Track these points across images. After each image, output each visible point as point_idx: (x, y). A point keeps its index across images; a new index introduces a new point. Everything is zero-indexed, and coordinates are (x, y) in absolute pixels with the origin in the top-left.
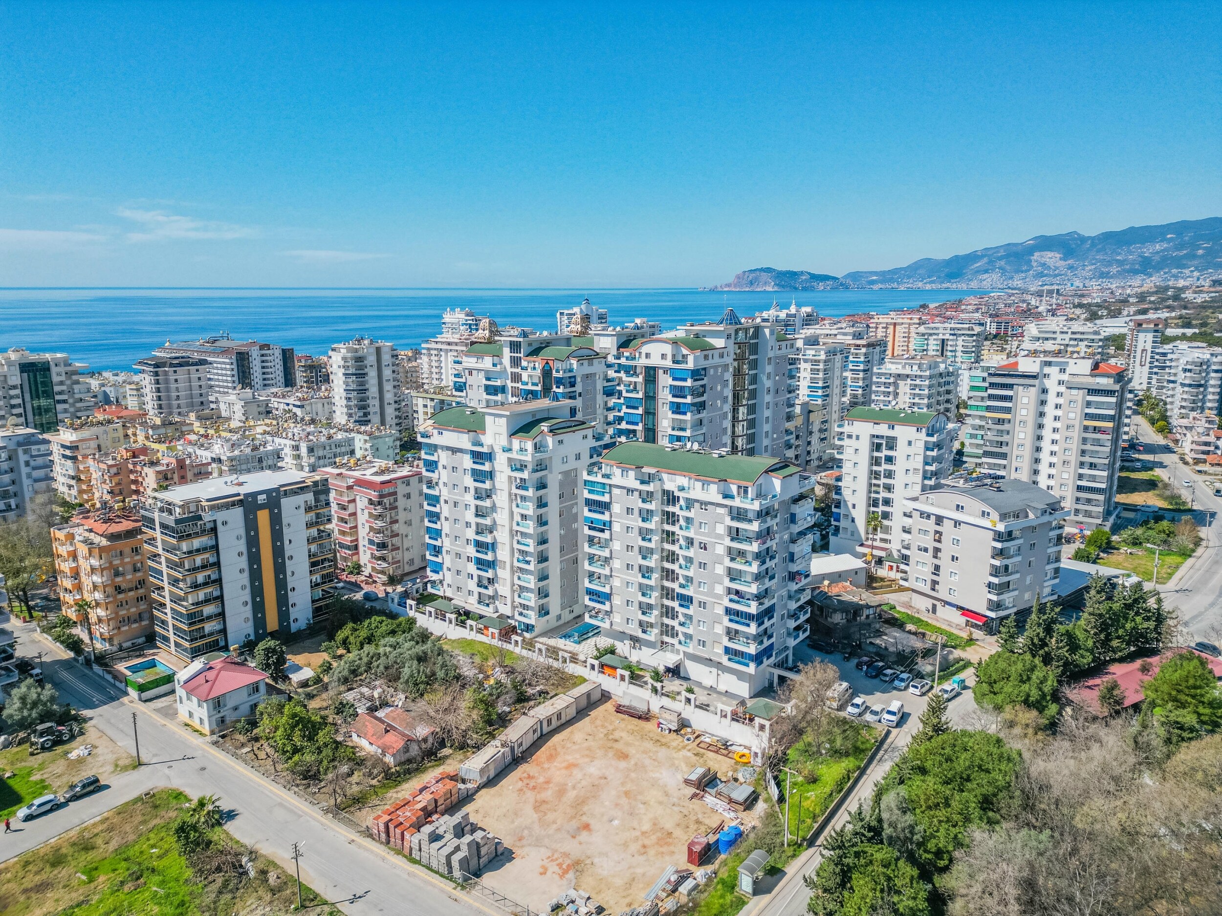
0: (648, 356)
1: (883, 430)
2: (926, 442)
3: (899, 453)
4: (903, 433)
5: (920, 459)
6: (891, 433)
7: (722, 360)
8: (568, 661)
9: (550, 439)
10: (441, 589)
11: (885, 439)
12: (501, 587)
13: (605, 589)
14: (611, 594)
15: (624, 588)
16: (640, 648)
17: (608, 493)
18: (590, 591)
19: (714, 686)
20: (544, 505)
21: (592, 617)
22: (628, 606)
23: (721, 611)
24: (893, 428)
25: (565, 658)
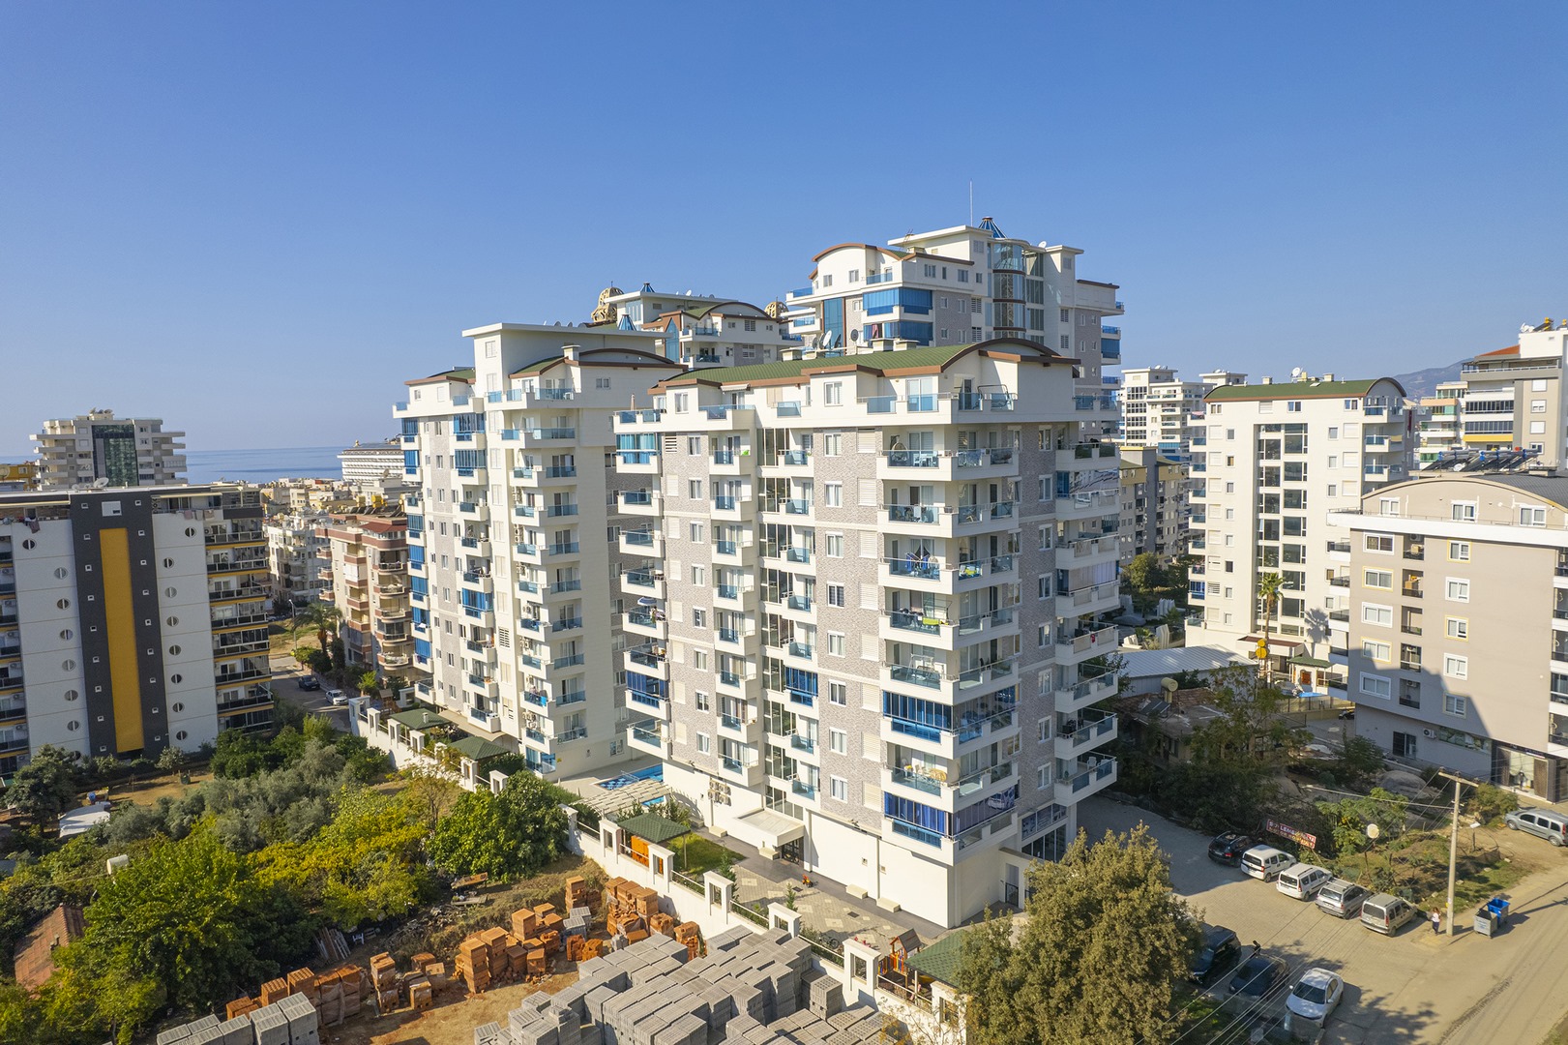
0: (828, 280)
1: (1279, 411)
3: (1313, 457)
4: (1320, 414)
5: (1357, 461)
6: (1294, 418)
7: (962, 285)
8: (572, 824)
9: (576, 372)
10: (430, 692)
11: (1283, 431)
12: (504, 681)
13: (658, 672)
14: (668, 681)
15: (691, 666)
16: (729, 804)
17: (655, 454)
18: (633, 680)
19: (873, 895)
20: (569, 511)
21: (638, 735)
22: (700, 706)
23: (876, 705)
24: (1298, 408)
25: (565, 818)
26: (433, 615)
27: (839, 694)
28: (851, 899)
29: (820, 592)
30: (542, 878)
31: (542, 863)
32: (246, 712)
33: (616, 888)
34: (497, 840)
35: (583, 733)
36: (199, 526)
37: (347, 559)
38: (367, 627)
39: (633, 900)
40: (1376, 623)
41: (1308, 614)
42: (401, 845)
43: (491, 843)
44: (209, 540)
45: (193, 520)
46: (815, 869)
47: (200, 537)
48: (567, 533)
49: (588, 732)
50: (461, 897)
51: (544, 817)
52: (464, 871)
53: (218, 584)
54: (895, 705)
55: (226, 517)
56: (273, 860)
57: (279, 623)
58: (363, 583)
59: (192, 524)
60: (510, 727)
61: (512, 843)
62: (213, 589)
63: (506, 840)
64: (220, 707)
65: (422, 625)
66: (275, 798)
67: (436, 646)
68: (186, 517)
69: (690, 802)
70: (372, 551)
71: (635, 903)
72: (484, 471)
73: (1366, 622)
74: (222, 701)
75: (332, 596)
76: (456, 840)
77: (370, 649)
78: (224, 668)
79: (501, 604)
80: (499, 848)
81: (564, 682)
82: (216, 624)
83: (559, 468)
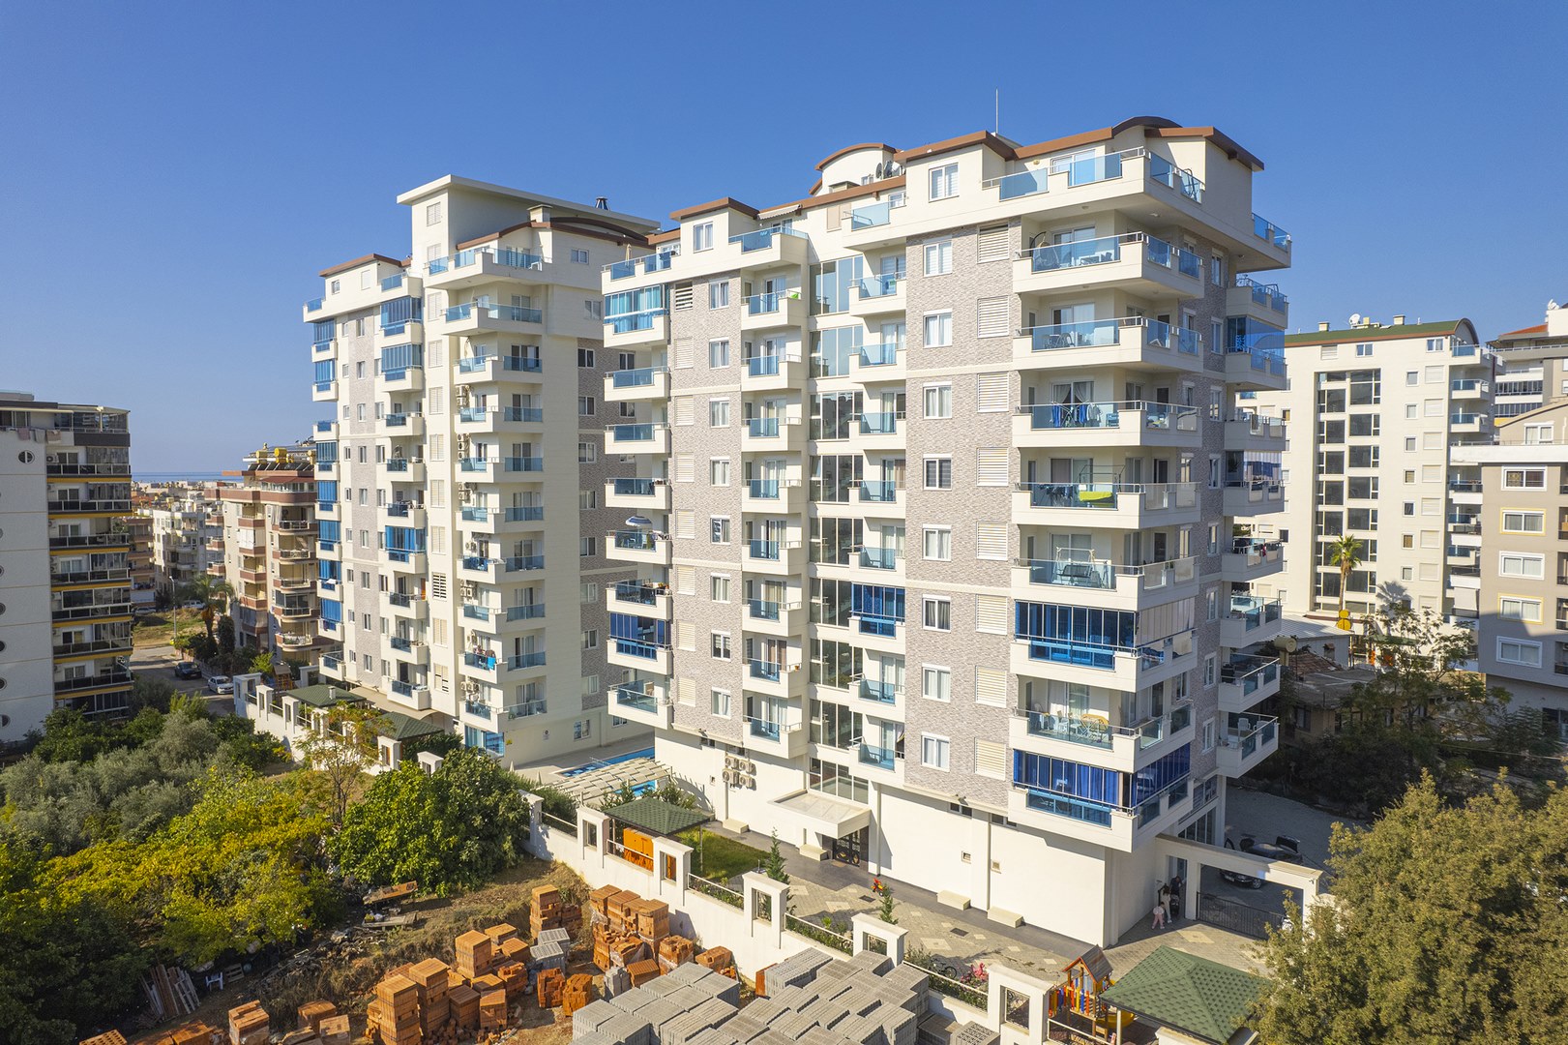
1: (1346, 357)
3: (1388, 408)
4: (1391, 357)
6: (1364, 363)
8: (534, 817)
9: (546, 238)
10: (339, 666)
11: (1348, 380)
12: (438, 643)
13: (657, 611)
14: (669, 622)
15: (705, 598)
16: (753, 787)
17: (658, 313)
18: (619, 624)
19: (979, 904)
20: (532, 416)
21: (623, 700)
22: (717, 652)
23: (1002, 623)
24: (1369, 352)
25: (526, 808)
26: (345, 568)
27: (939, 614)
28: (947, 911)
29: (915, 473)
30: (495, 889)
31: (494, 869)
32: (95, 693)
33: (605, 901)
34: (431, 836)
35: (542, 709)
36: (39, 450)
37: (242, 523)
38: (262, 604)
39: (632, 918)
40: (1520, 575)
41: (1382, 588)
42: (291, 843)
43: (422, 840)
44: (52, 471)
45: (32, 441)
47: (39, 465)
48: (527, 446)
49: (549, 706)
50: (378, 916)
51: (496, 805)
52: (381, 879)
53: (63, 528)
54: (1033, 621)
55: (77, 443)
56: (90, 866)
57: (160, 615)
58: (260, 550)
59: (28, 446)
60: (444, 702)
62: (56, 534)
63: (444, 836)
64: (59, 687)
65: (332, 581)
66: (111, 786)
67: (348, 605)
68: (21, 437)
69: (694, 789)
70: (272, 511)
71: (636, 921)
72: (419, 372)
73: (1506, 574)
74: (62, 677)
75: (223, 570)
76: (370, 836)
77: (265, 630)
78: (67, 636)
79: (436, 542)
80: (433, 847)
81: (517, 640)
82: (58, 579)
83: (520, 359)
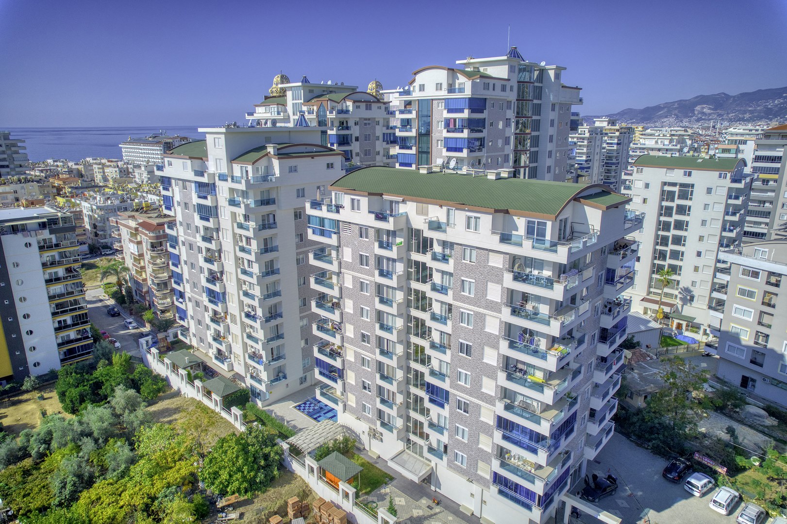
0: (422, 88)
1: (677, 176)
2: (730, 189)
3: (696, 202)
4: (701, 179)
5: (721, 208)
6: (687, 180)
7: (503, 94)
8: (286, 454)
9: (276, 163)
10: (188, 338)
11: (678, 187)
12: (234, 344)
13: (337, 363)
14: (343, 370)
15: (359, 365)
16: (382, 441)
17: (335, 233)
18: (319, 363)
19: (477, 513)
20: (274, 249)
21: (323, 395)
22: (365, 388)
23: (491, 421)
24: (690, 174)
25: (282, 450)
26: (187, 296)
27: (464, 407)
28: (463, 514)
29: (455, 345)
30: (271, 491)
32: (76, 346)
35: (285, 377)
36: (33, 241)
37: (131, 241)
38: (145, 280)
40: (742, 317)
42: (183, 479)
43: (239, 475)
44: (41, 248)
45: (30, 237)
46: (438, 490)
47: (35, 247)
48: (272, 261)
50: (224, 515)
52: (223, 493)
53: (50, 274)
54: (504, 425)
55: (51, 233)
58: (141, 255)
59: (28, 240)
60: (239, 369)
61: (252, 474)
62: (47, 277)
64: (59, 345)
65: (181, 300)
67: (190, 313)
68: (24, 236)
69: (356, 434)
70: (146, 238)
71: (333, 519)
72: (217, 219)
73: (735, 315)
74: (60, 341)
75: (123, 258)
77: (147, 292)
78: (60, 322)
79: (231, 300)
80: (244, 477)
81: (272, 349)
82: (51, 298)
83: (267, 224)
